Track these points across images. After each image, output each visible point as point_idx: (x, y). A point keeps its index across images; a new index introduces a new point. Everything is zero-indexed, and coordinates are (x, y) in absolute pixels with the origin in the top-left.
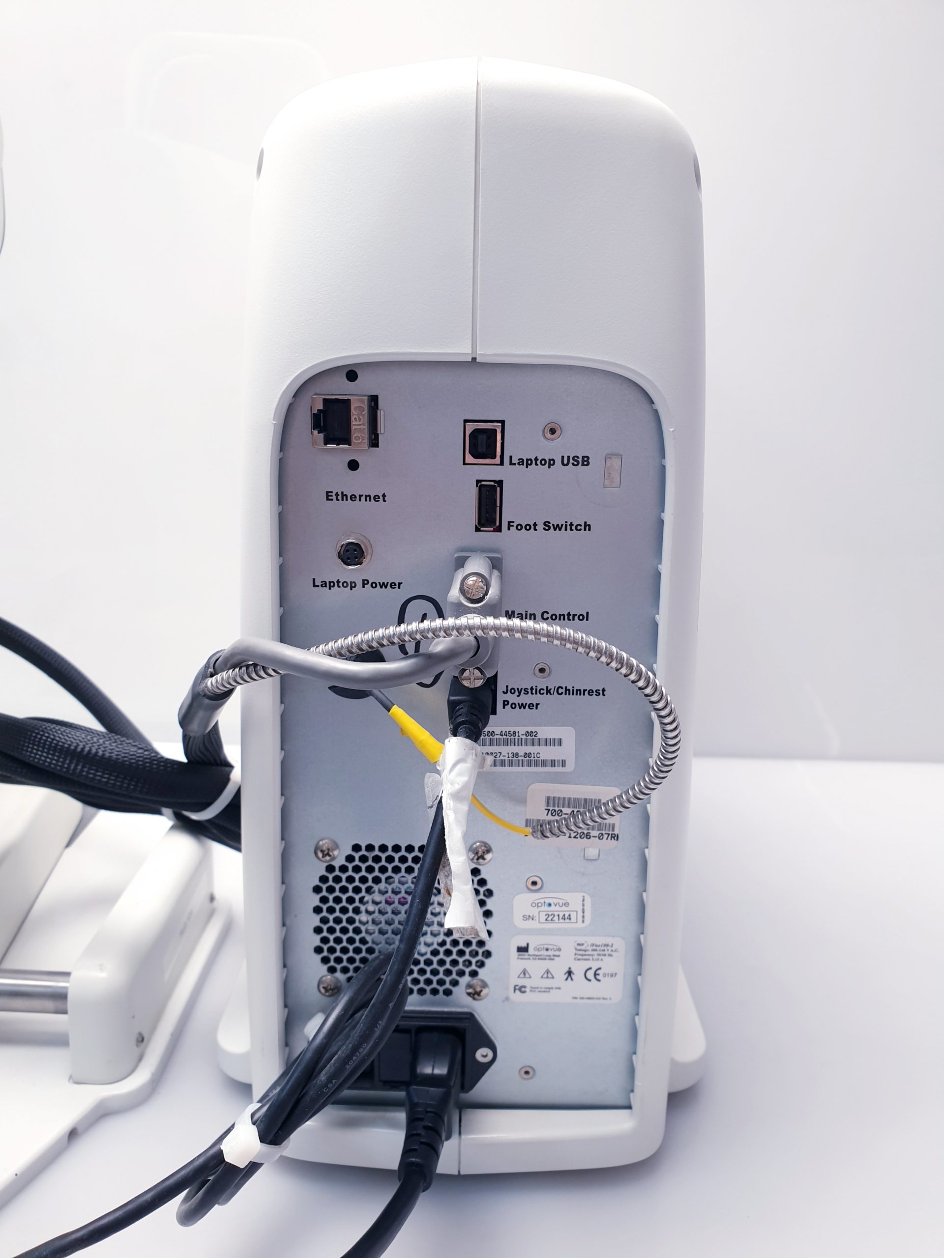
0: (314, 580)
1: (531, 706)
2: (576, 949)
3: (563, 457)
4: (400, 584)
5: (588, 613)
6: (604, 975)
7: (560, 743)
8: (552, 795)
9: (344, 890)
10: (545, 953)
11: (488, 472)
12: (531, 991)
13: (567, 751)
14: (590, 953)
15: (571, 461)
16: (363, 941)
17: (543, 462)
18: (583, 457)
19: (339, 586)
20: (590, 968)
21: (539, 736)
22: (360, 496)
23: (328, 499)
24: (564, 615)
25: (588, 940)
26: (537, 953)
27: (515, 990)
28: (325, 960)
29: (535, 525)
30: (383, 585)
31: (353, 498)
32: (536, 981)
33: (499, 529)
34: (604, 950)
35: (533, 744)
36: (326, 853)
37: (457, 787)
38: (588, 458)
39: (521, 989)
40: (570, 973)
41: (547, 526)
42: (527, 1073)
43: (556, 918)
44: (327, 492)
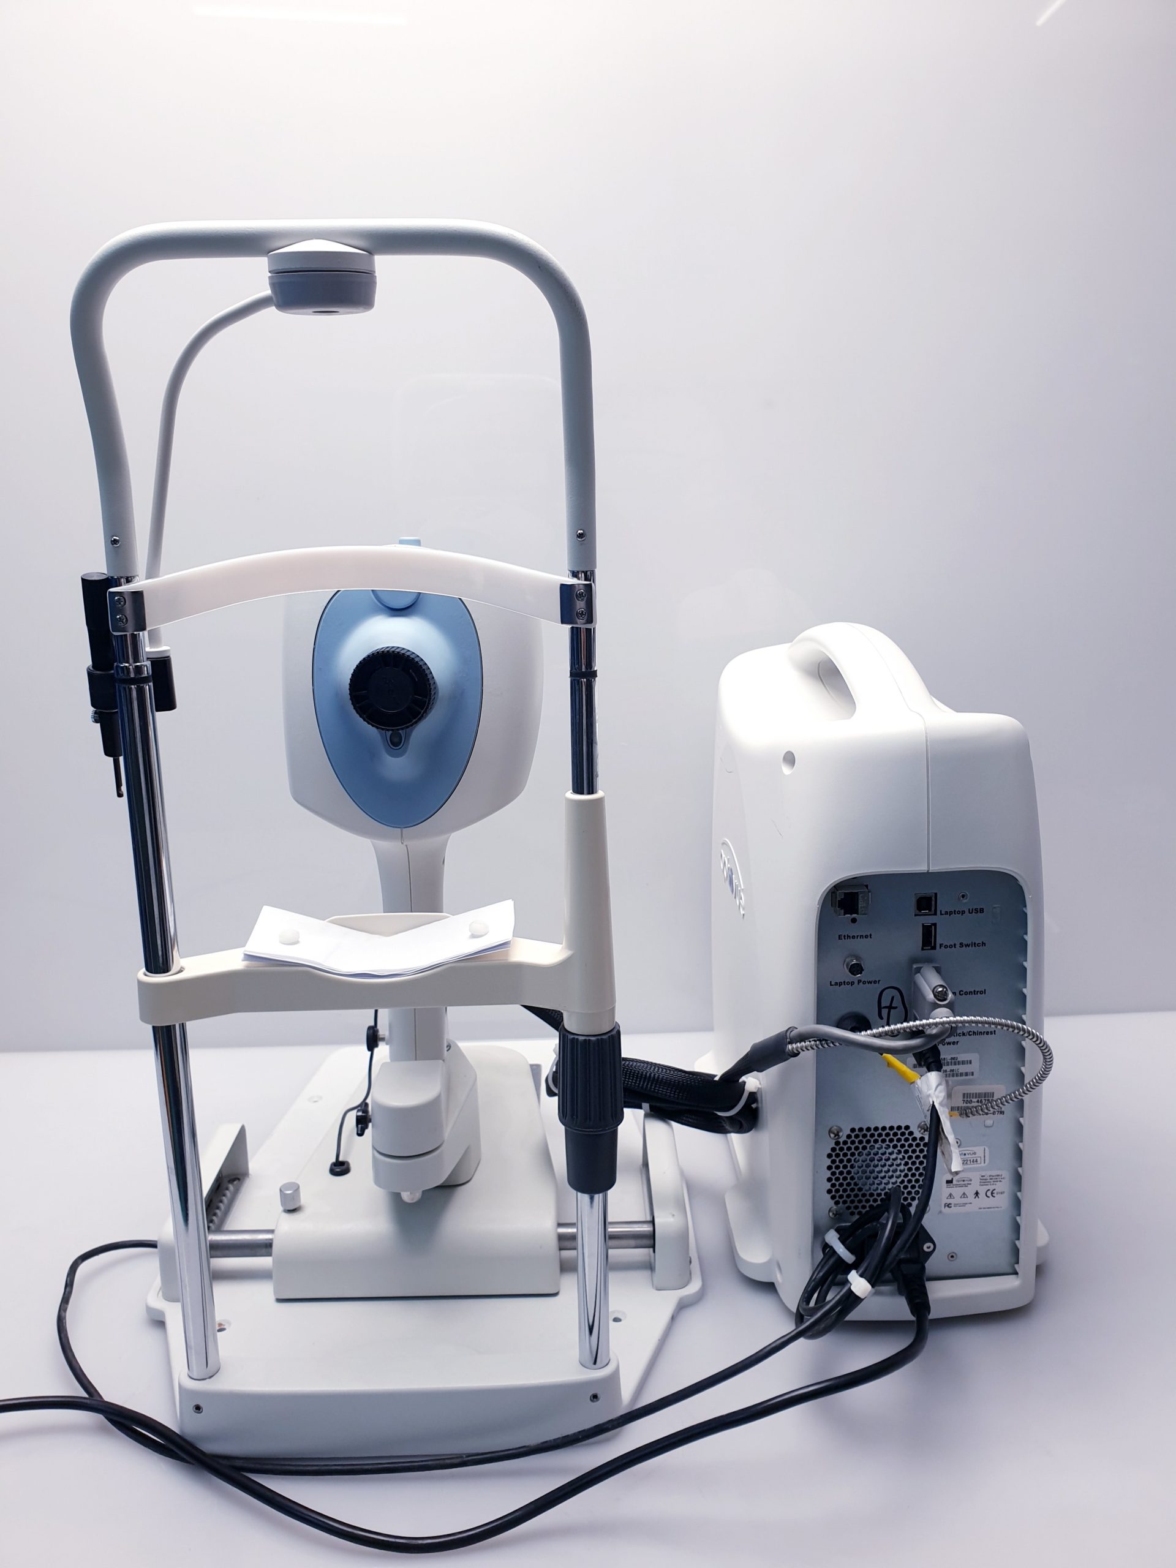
0: (831, 982)
1: (954, 1043)
2: (981, 1179)
3: (969, 910)
4: (879, 981)
5: (985, 990)
6: (997, 1193)
7: (971, 1062)
8: (966, 1092)
9: (845, 1155)
10: (963, 1183)
11: (929, 920)
12: (954, 1206)
13: (974, 1067)
14: (989, 1181)
15: (974, 911)
16: (856, 1184)
17: (959, 912)
18: (980, 909)
19: (845, 985)
20: (989, 1190)
21: (959, 1059)
22: (858, 936)
23: (839, 939)
24: (971, 992)
25: (987, 1173)
26: (958, 1183)
27: (945, 1206)
28: (833, 1198)
29: (955, 945)
30: (870, 982)
31: (853, 937)
32: (957, 1200)
33: (934, 948)
34: (996, 1179)
35: (955, 1064)
36: (837, 1135)
37: (941, 1099)
38: (983, 909)
39: (949, 1205)
40: (977, 1194)
41: (961, 945)
42: (952, 1257)
43: (969, 1162)
44: (839, 936)
